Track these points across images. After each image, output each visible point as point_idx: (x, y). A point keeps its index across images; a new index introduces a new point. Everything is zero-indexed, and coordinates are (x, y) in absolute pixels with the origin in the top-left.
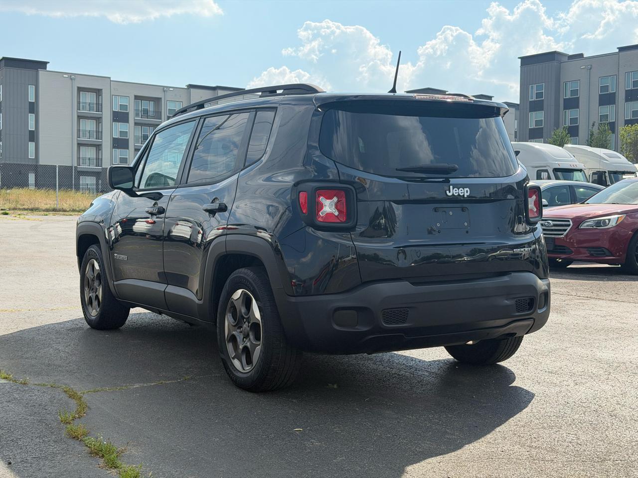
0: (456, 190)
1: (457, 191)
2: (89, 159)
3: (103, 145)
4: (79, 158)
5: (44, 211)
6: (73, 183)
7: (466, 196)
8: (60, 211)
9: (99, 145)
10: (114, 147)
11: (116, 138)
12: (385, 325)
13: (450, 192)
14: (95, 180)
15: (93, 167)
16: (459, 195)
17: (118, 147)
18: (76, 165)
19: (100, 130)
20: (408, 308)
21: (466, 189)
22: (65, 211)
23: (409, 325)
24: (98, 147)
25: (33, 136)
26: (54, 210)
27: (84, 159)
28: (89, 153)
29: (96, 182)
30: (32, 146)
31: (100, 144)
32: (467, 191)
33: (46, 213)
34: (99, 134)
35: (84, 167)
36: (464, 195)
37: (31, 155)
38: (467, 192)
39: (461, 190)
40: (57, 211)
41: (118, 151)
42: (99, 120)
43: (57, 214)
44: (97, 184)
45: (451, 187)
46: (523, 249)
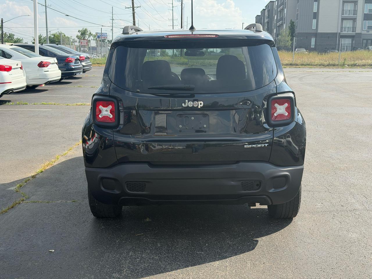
1: (192, 104)
2: (348, 28)
3: (357, 19)
4: (342, 28)
5: (285, 65)
6: (337, 43)
7: (199, 107)
8: (294, 65)
9: (354, 19)
10: (364, 19)
11: (366, 14)
12: (128, 192)
13: (185, 104)
14: (351, 41)
15: (350, 33)
17: (367, 20)
18: (340, 32)
19: (356, 9)
22: (297, 65)
24: (354, 20)
25: (316, 16)
26: (291, 65)
27: (345, 28)
28: (348, 24)
29: (352, 42)
30: (314, 21)
31: (356, 18)
32: (201, 104)
33: (286, 66)
34: (355, 12)
35: (344, 33)
37: (314, 27)
39: (196, 103)
40: (293, 65)
41: (367, 22)
42: (356, 3)
43: (291, 67)
44: (352, 44)
45: (187, 101)
46: (255, 145)
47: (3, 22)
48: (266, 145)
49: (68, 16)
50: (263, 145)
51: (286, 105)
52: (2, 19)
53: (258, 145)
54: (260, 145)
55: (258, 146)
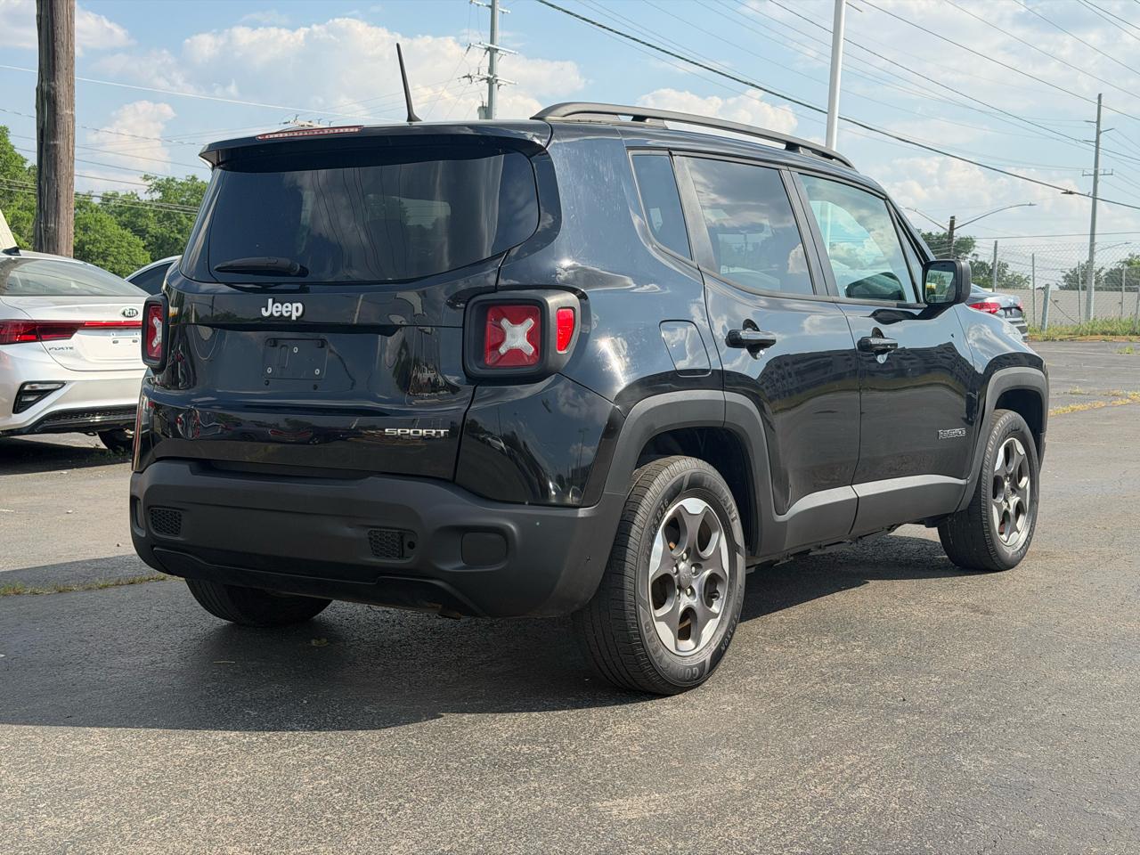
0: (277, 307)
1: (280, 309)
7: (294, 318)
12: (154, 533)
13: (267, 310)
16: (282, 315)
20: (181, 509)
21: (295, 305)
23: (182, 539)
32: (297, 308)
36: (290, 316)
38: (297, 310)
39: (287, 307)
45: (270, 301)
46: (412, 431)
47: (955, 226)
48: (442, 432)
49: (1071, 193)
50: (434, 431)
51: (530, 323)
52: (953, 217)
53: (420, 431)
54: (424, 431)
55: (420, 434)
